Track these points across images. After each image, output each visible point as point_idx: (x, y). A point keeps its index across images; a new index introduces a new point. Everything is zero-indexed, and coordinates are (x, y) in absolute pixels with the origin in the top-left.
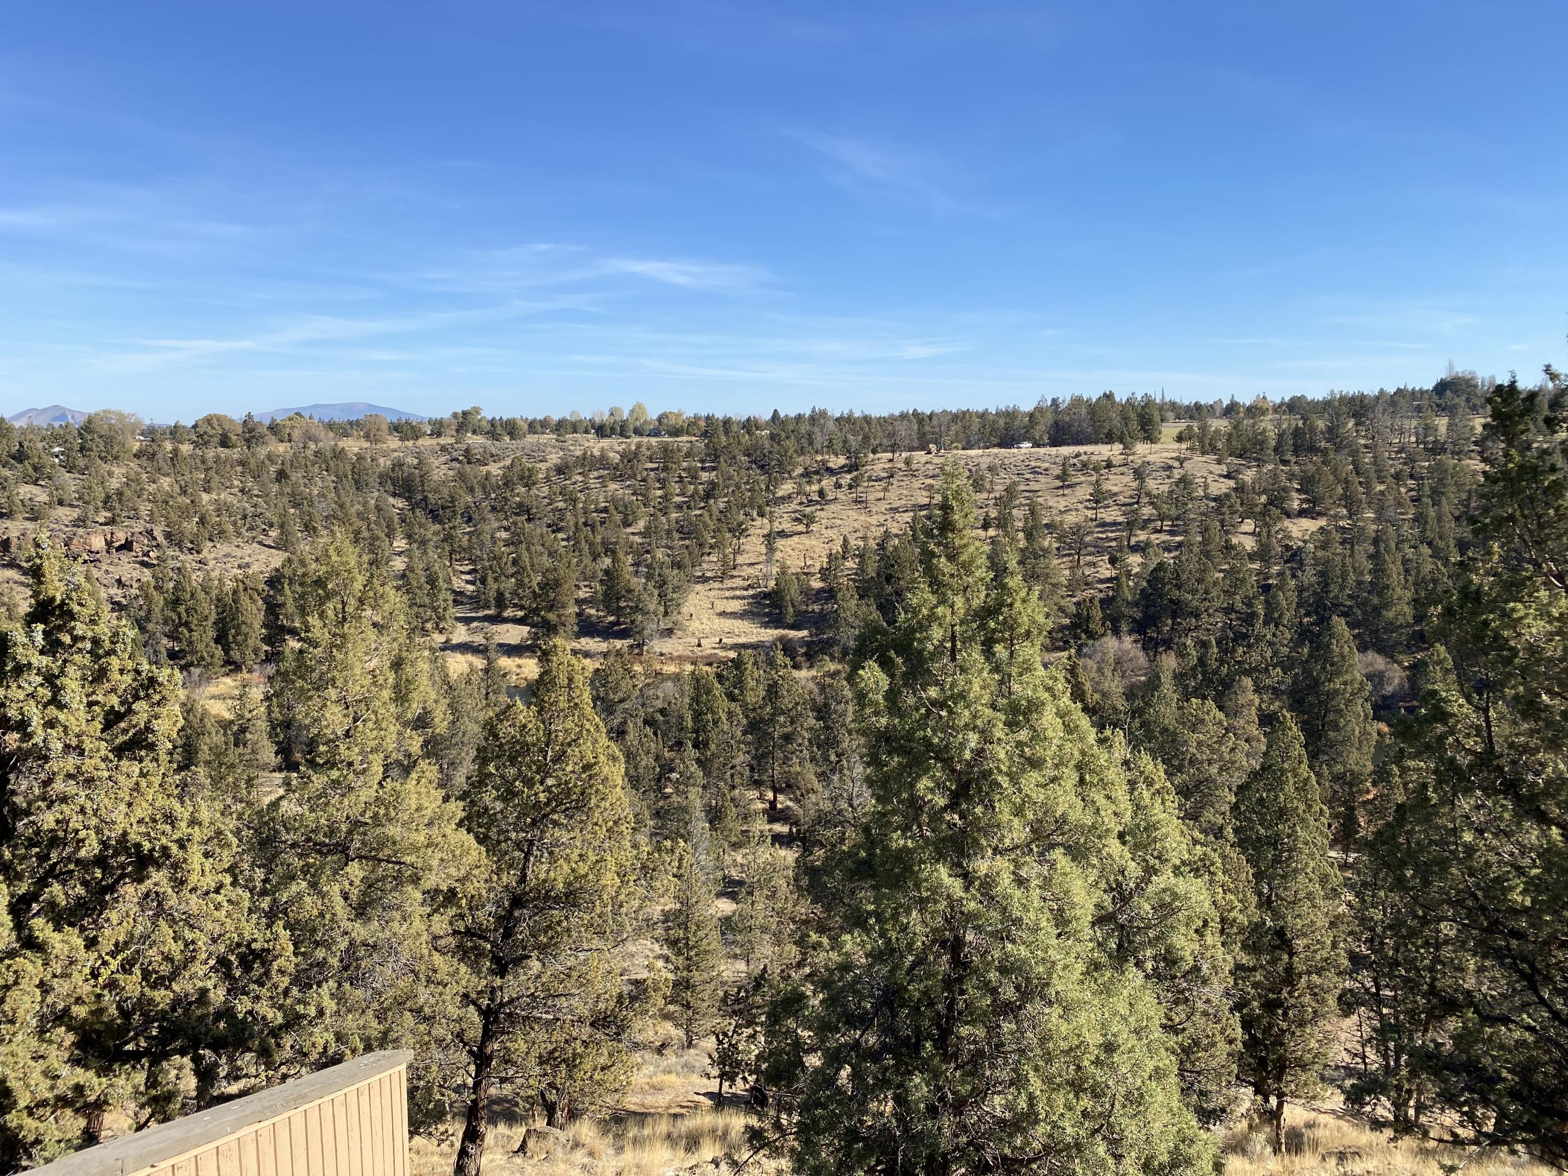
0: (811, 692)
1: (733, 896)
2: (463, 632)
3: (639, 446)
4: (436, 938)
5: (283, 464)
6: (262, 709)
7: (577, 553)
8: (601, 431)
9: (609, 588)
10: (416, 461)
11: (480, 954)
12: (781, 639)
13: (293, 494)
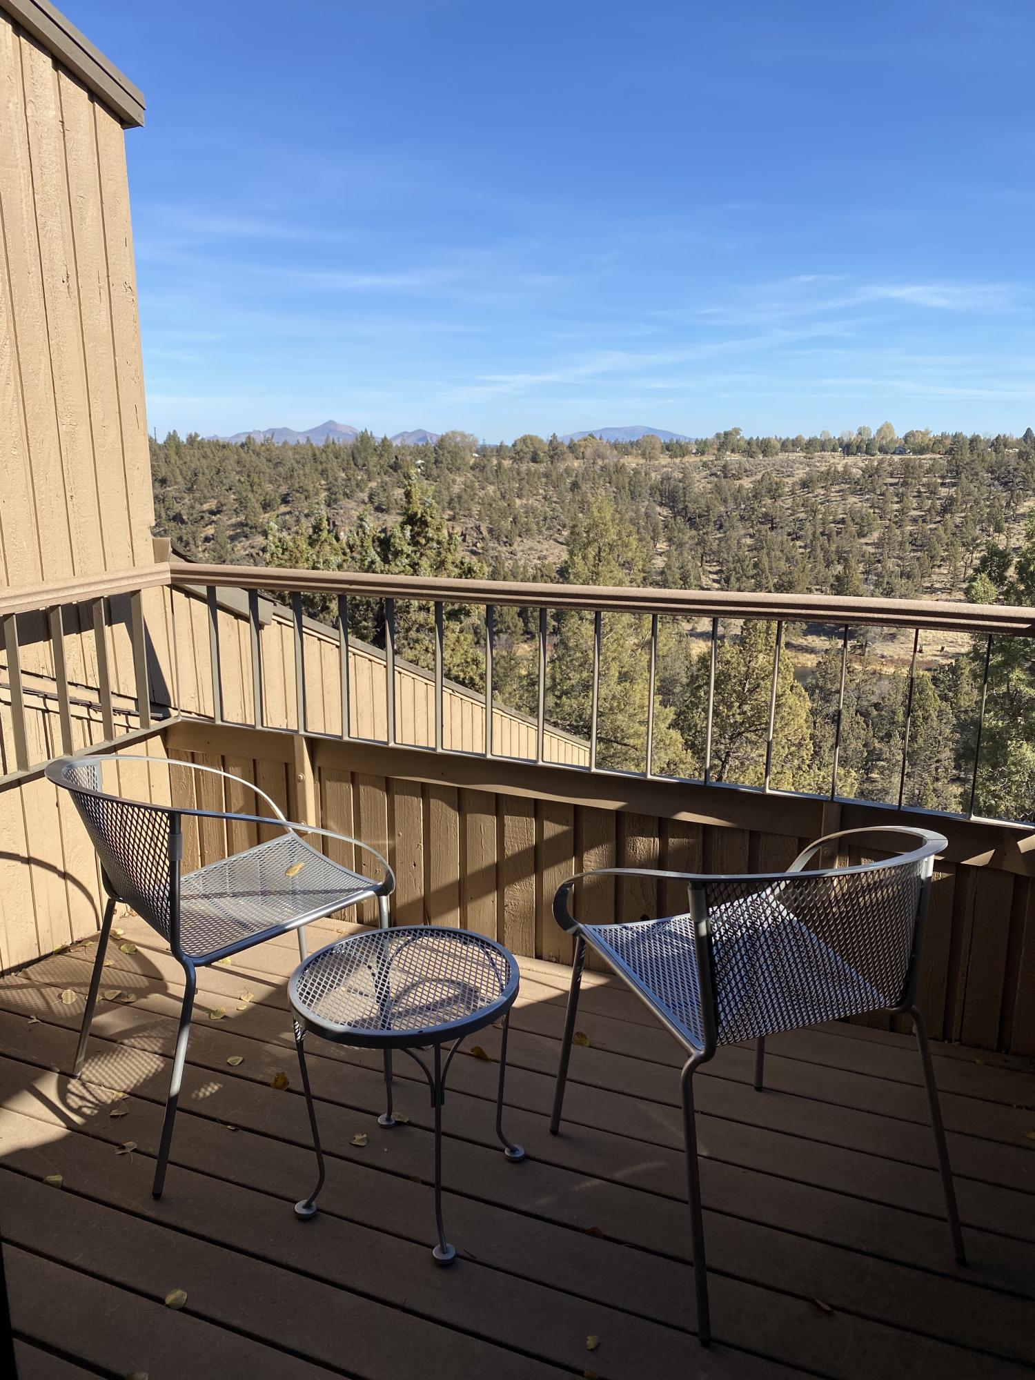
3: (881, 462)
5: (576, 477)
7: (812, 560)
8: (848, 449)
10: (681, 476)
13: (582, 502)
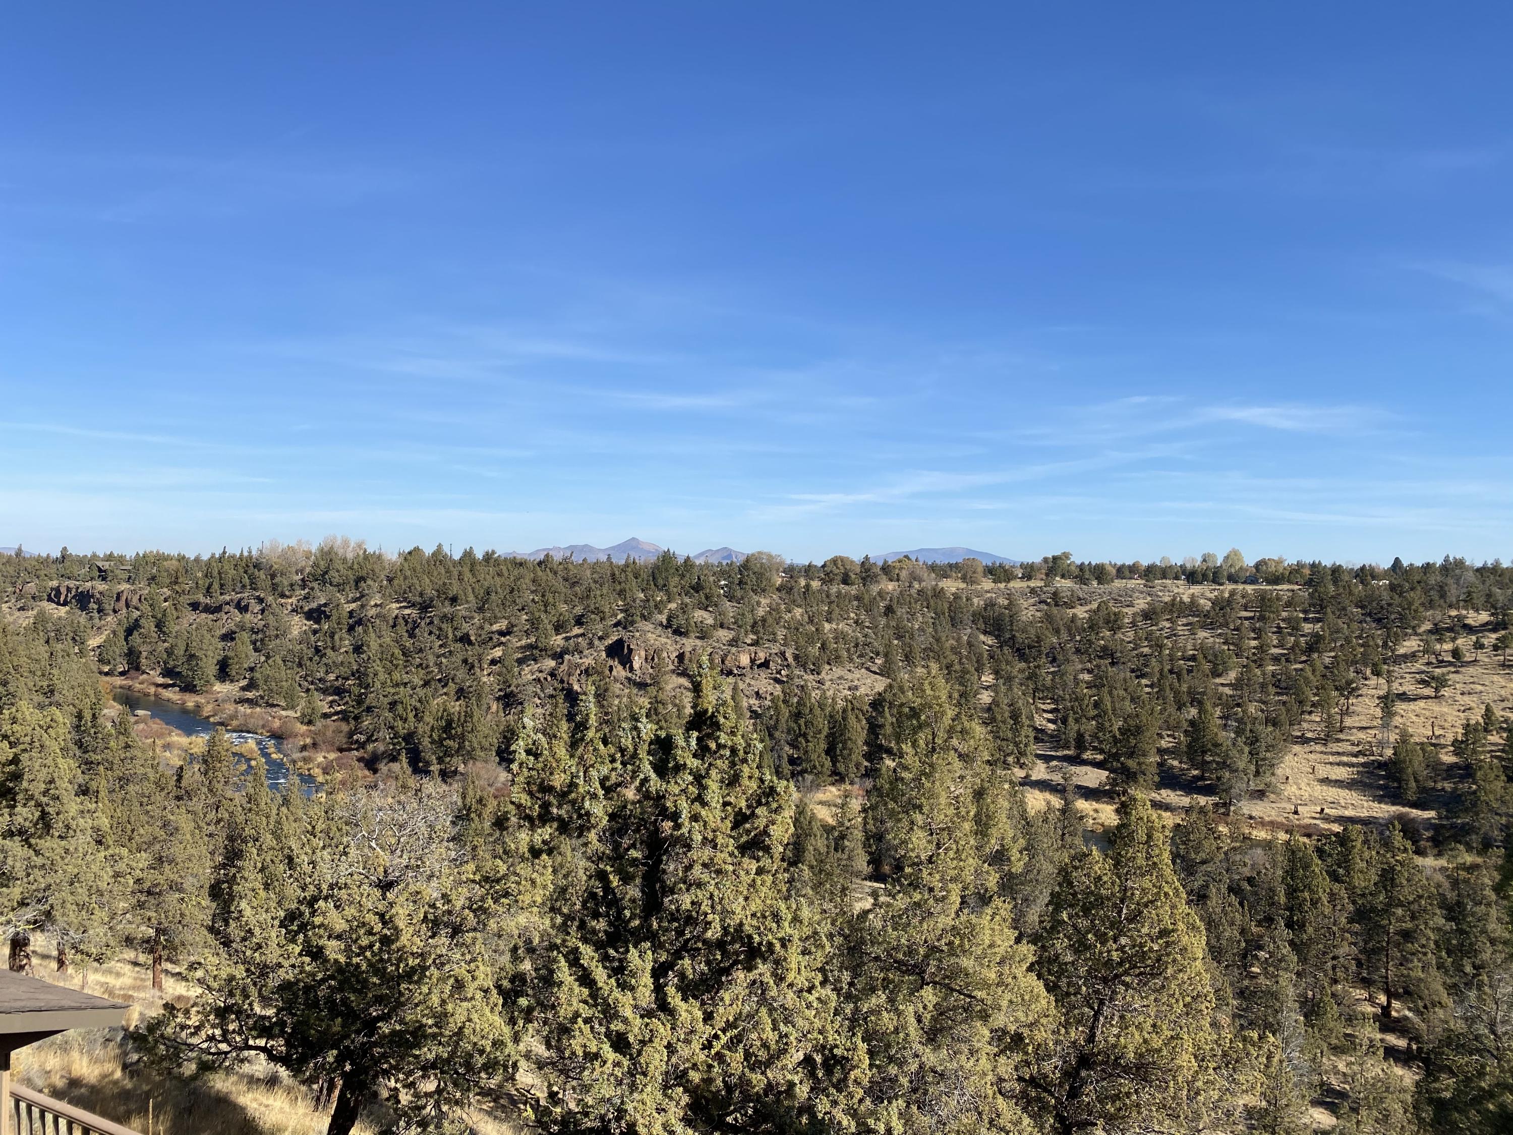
0: (1439, 886)
1: (1332, 1108)
2: (1043, 770)
3: (1233, 593)
4: (1001, 1080)
5: (891, 600)
6: (859, 820)
7: (1161, 701)
8: (1192, 576)
9: (1195, 740)
10: (1006, 602)
11: (1044, 1108)
12: (1400, 817)
13: (897, 628)
